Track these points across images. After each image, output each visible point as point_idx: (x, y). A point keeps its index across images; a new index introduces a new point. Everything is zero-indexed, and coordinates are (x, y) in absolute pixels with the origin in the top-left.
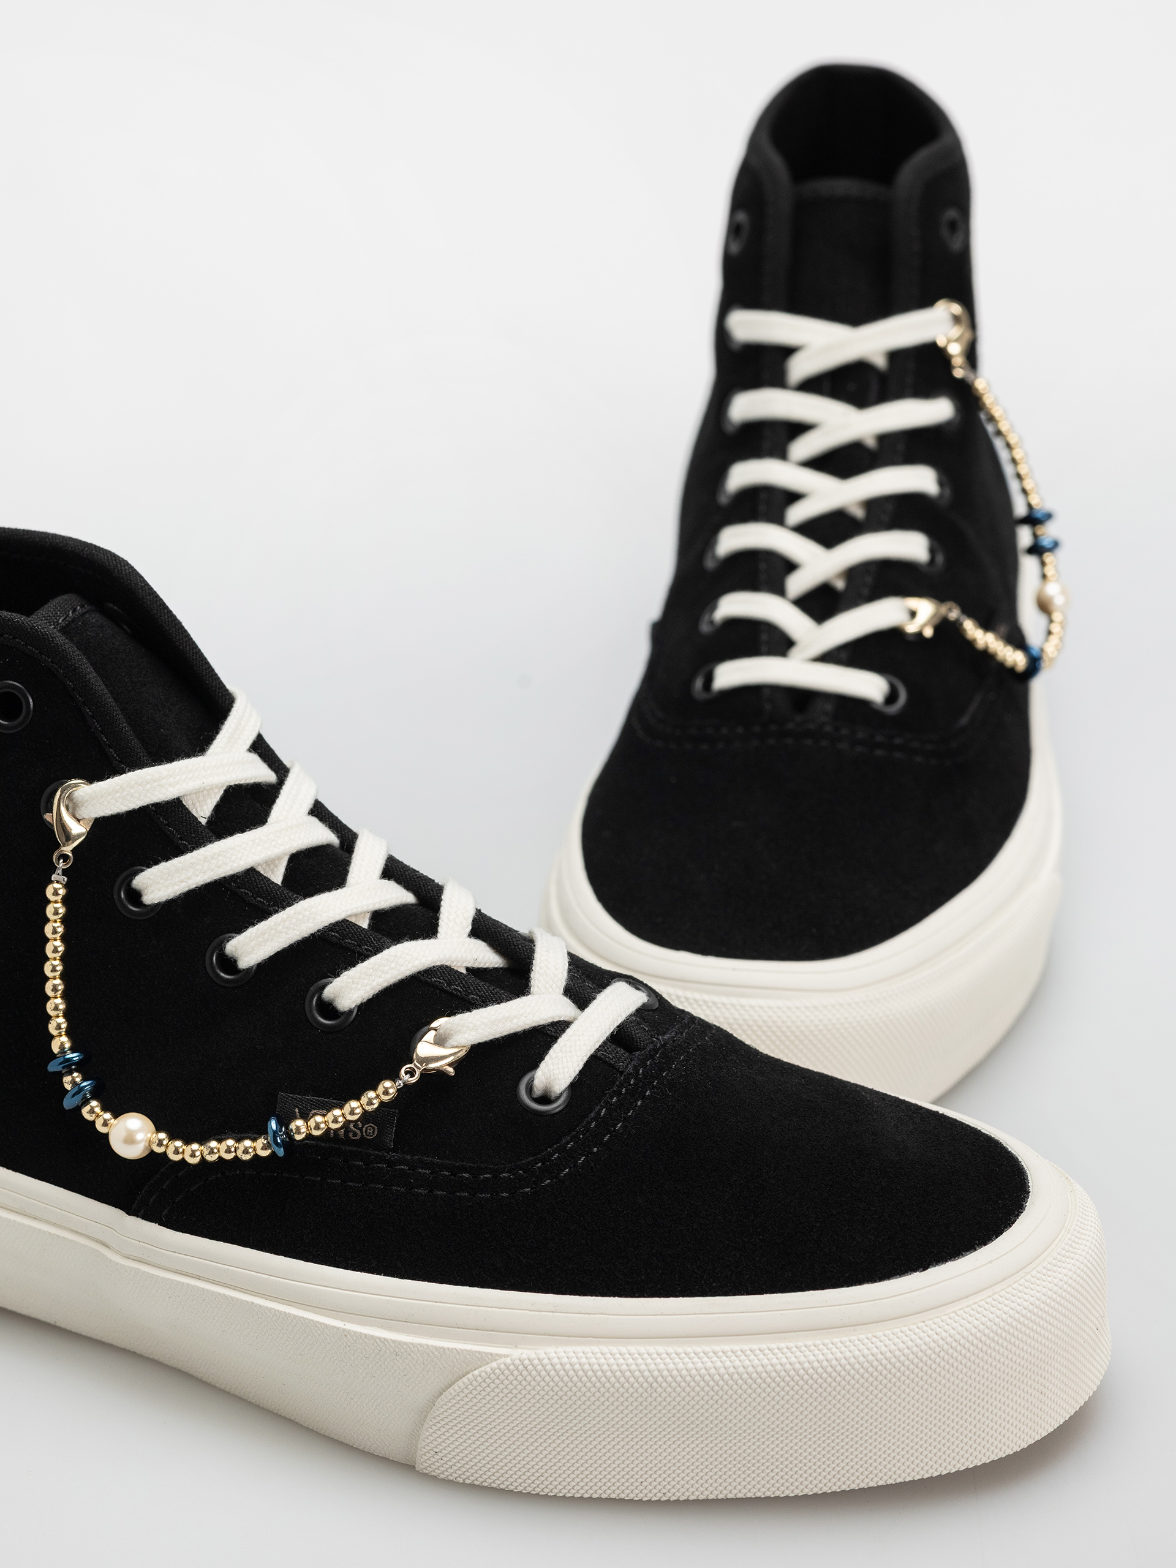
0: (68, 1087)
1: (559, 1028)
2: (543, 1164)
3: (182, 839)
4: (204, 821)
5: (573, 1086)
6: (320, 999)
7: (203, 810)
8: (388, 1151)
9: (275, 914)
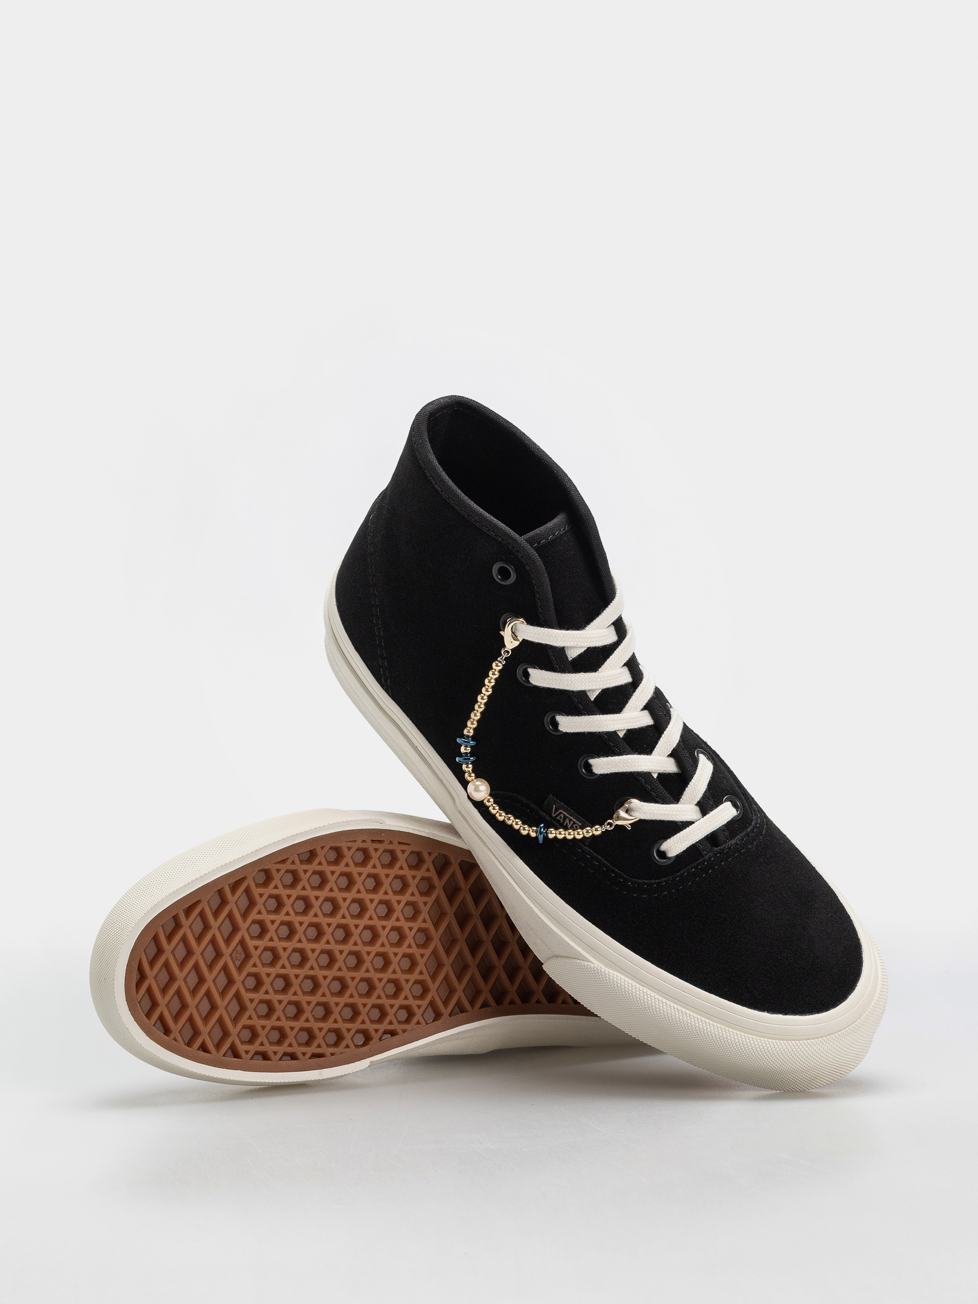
0: (470, 766)
1: (687, 824)
2: (647, 887)
3: (556, 664)
4: (570, 659)
5: (677, 856)
6: (587, 760)
7: (572, 654)
8: (585, 845)
9: (584, 715)
